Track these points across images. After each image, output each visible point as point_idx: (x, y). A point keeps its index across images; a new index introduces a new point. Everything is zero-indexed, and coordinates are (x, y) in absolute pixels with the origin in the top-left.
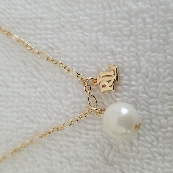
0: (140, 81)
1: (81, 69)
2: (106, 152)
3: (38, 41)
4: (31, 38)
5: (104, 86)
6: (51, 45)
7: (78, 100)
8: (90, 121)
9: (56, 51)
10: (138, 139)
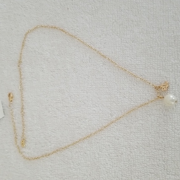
0: (176, 87)
1: (154, 83)
2: (164, 112)
3: (136, 73)
4: (134, 71)
5: (163, 89)
6: (142, 74)
7: (153, 94)
8: (157, 101)
9: (144, 76)
10: (175, 107)
